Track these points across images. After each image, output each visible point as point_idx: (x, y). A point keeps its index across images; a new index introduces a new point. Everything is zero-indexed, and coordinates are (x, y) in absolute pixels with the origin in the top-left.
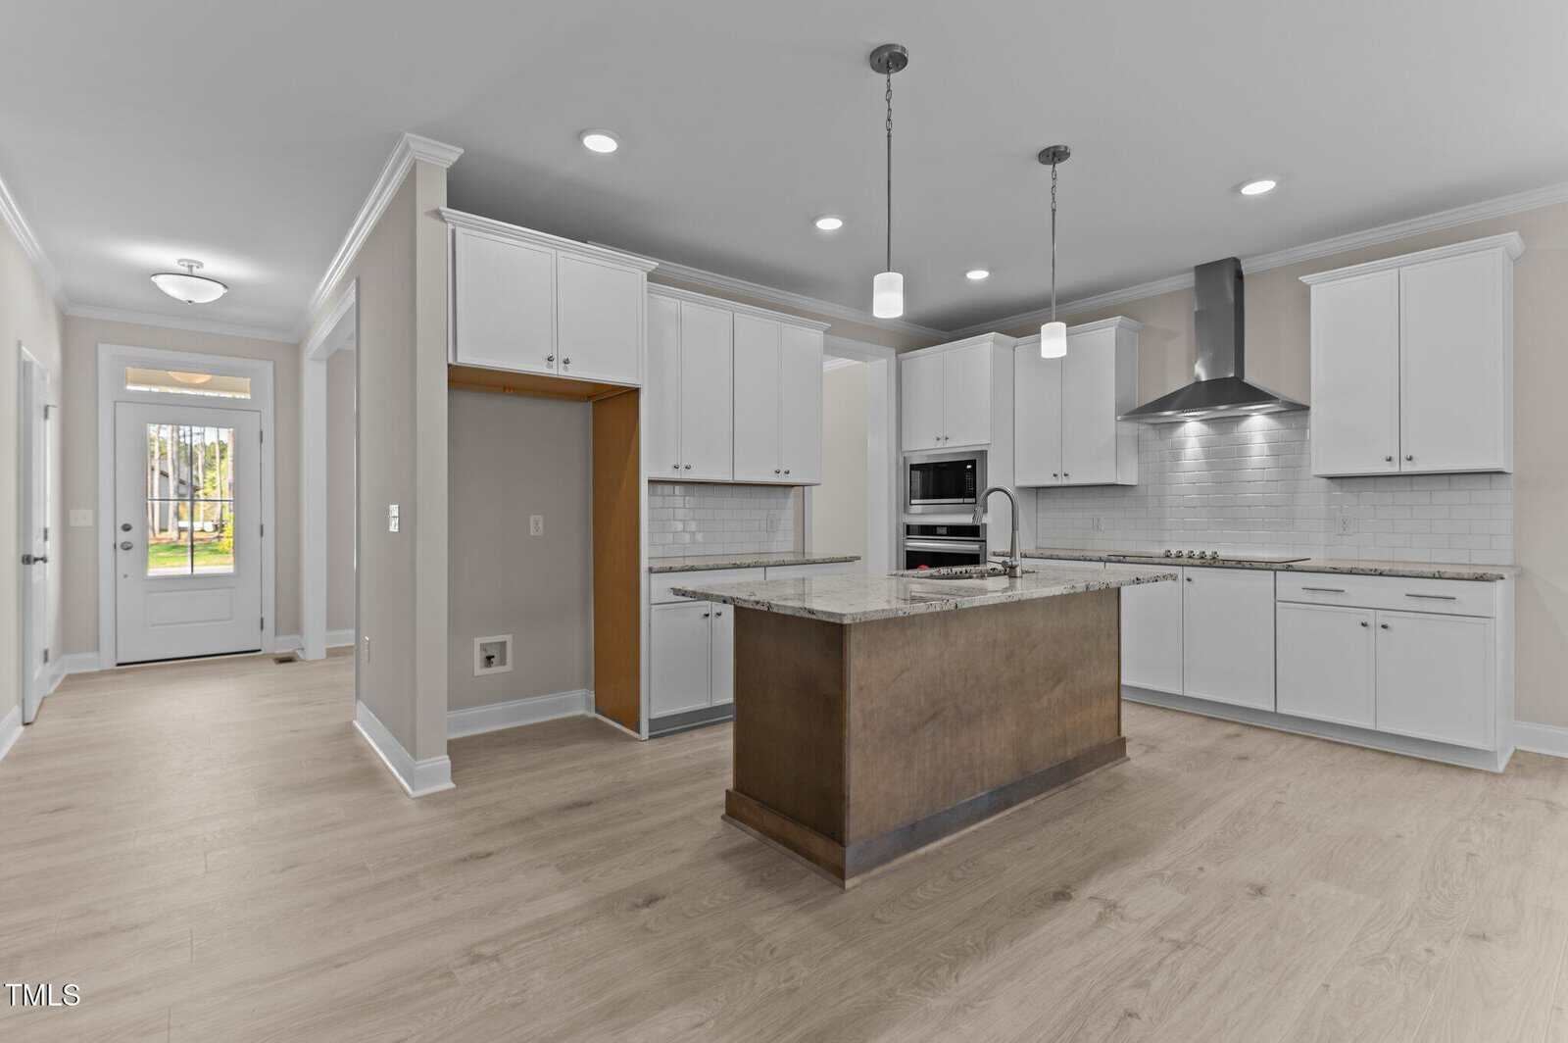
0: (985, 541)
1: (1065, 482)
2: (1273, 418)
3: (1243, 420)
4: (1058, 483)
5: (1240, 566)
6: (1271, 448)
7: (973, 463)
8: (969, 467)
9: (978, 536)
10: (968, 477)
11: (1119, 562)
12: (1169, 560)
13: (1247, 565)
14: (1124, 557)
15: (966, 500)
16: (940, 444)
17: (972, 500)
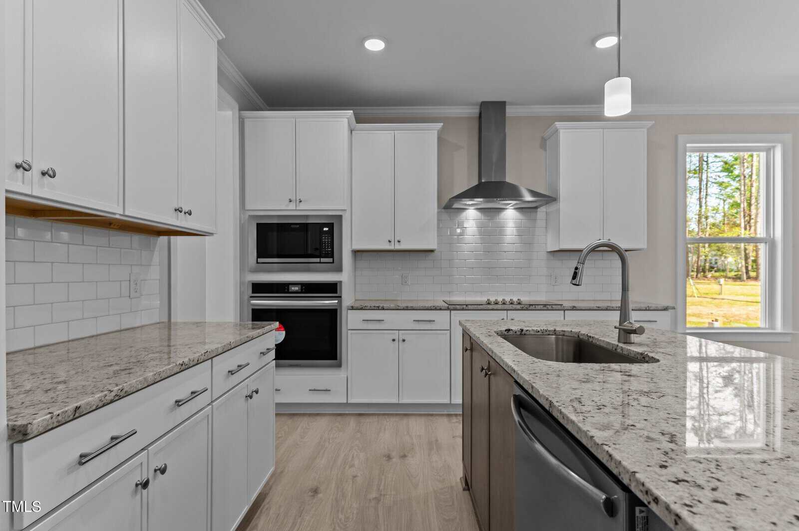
0: (341, 297)
1: (398, 247)
2: (520, 212)
3: (502, 210)
4: (391, 247)
5: (545, 308)
6: (518, 231)
7: (331, 226)
8: (326, 229)
9: (337, 293)
10: (325, 239)
11: (463, 309)
12: (490, 307)
13: (550, 307)
14: (467, 305)
15: (323, 260)
16: (292, 206)
17: (330, 260)
